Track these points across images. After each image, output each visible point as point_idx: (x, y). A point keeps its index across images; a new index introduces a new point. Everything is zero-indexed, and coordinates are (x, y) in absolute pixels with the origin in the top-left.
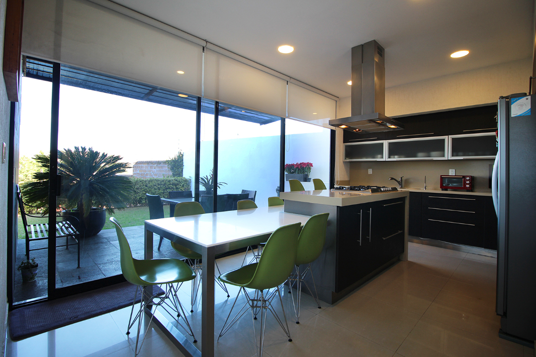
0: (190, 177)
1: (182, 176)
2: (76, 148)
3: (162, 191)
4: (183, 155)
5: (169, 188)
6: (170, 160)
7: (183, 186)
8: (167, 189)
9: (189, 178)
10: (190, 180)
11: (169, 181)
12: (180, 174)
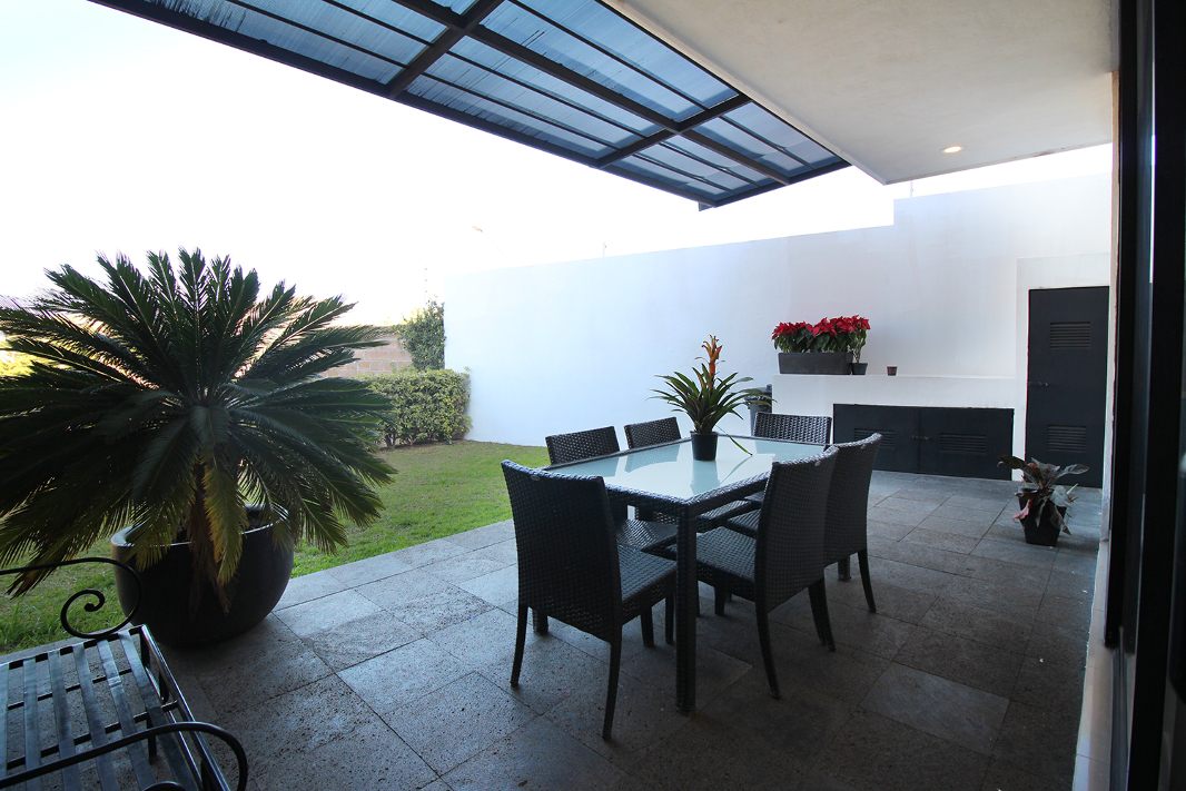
0: (467, 369)
1: (443, 366)
2: (154, 259)
3: (399, 411)
4: (441, 311)
5: (416, 401)
6: (405, 323)
7: (451, 393)
8: (409, 403)
9: (464, 371)
10: (468, 376)
11: (415, 383)
12: (437, 361)
